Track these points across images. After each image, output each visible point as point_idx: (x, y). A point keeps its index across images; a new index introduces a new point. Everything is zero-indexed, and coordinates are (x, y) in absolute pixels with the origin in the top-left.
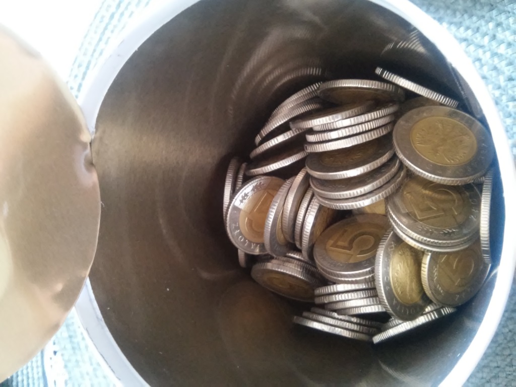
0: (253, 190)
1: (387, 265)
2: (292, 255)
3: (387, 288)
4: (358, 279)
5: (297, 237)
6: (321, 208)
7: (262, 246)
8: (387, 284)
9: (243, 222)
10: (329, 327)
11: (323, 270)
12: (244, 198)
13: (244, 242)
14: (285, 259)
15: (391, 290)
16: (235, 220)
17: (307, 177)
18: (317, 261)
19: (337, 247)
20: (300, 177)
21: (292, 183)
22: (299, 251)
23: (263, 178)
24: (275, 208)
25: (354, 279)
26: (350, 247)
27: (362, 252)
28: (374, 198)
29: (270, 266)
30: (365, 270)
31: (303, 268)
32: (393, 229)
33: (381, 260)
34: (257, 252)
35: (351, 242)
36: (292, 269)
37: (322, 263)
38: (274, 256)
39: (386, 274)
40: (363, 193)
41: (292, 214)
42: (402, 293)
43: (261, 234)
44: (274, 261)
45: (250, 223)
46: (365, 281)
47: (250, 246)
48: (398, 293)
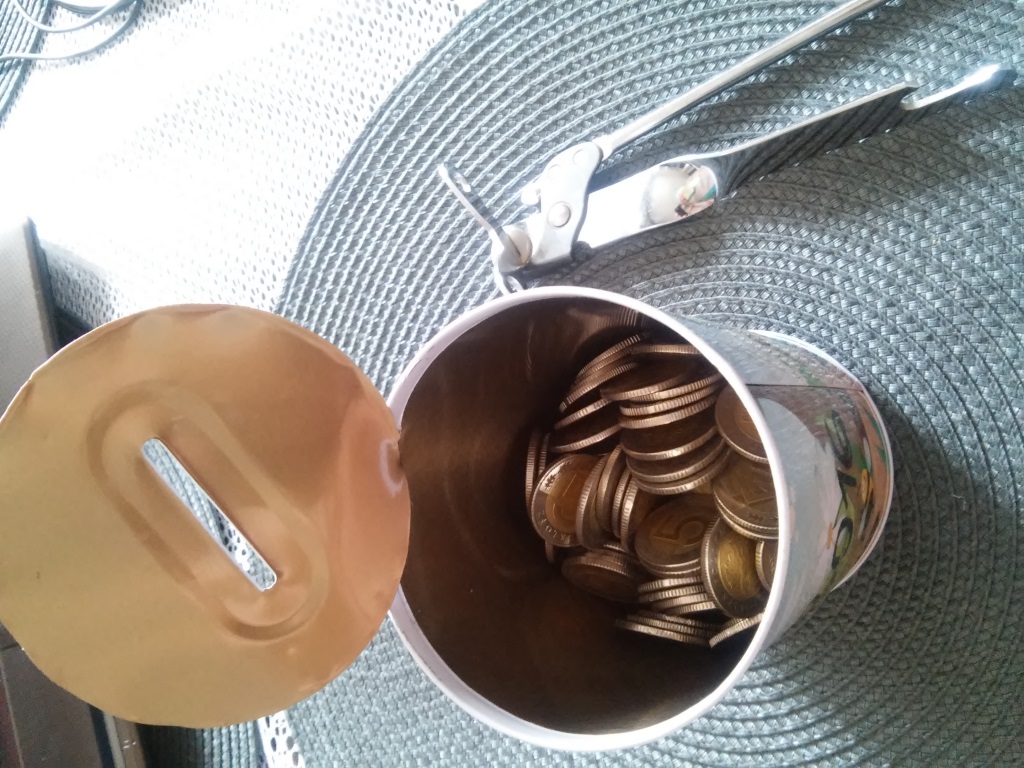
0: (560, 471)
1: (714, 556)
2: (611, 546)
3: (715, 582)
4: (685, 572)
5: (615, 524)
6: (640, 493)
7: (574, 536)
8: (715, 577)
9: (550, 510)
10: (656, 630)
11: (647, 563)
12: (549, 481)
13: (553, 533)
14: (602, 551)
15: (720, 582)
16: (540, 507)
17: (623, 457)
18: (638, 553)
19: (662, 535)
20: (615, 455)
21: (606, 462)
22: (617, 541)
23: (571, 456)
24: (588, 493)
25: (680, 573)
26: (675, 536)
27: (689, 542)
28: (696, 482)
29: (584, 560)
30: (691, 562)
31: (624, 561)
32: (721, 516)
33: (707, 550)
34: (567, 543)
35: (678, 529)
36: (612, 565)
37: (644, 556)
38: (589, 548)
39: (713, 565)
40: (685, 476)
41: (608, 499)
42: (734, 586)
43: (572, 522)
44: (589, 555)
45: (558, 510)
46: (692, 575)
47: (559, 537)
48: (729, 587)
